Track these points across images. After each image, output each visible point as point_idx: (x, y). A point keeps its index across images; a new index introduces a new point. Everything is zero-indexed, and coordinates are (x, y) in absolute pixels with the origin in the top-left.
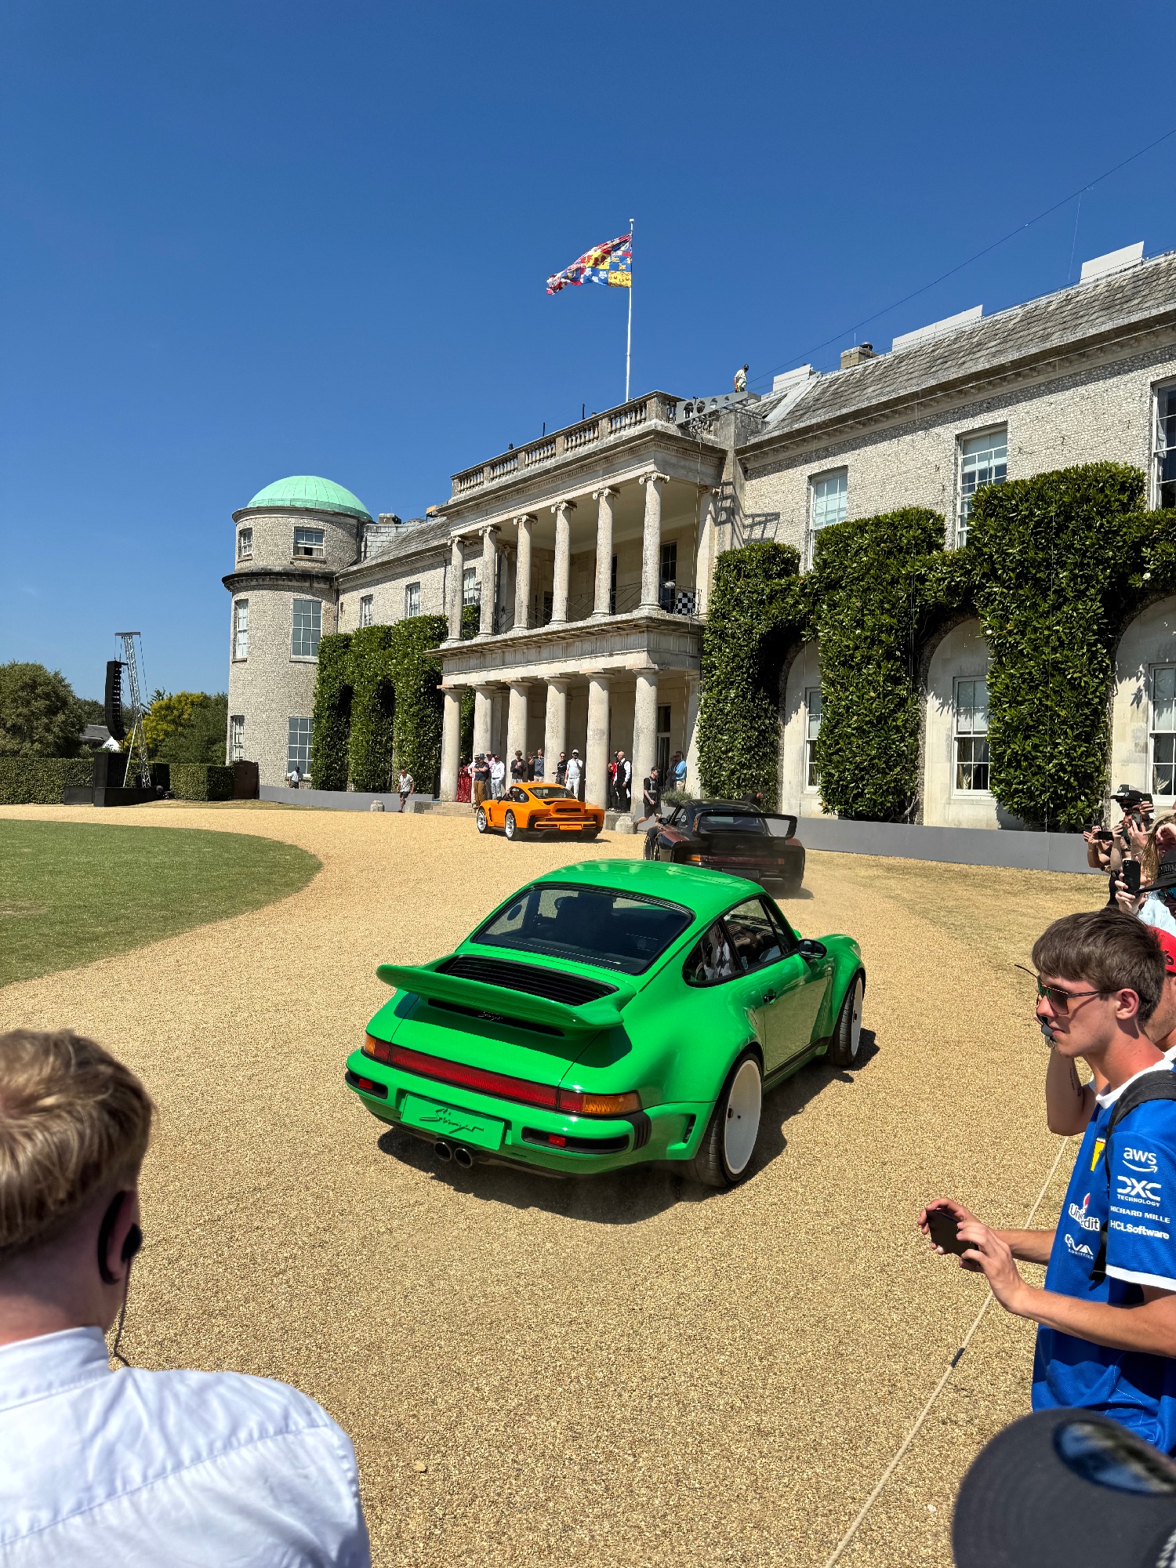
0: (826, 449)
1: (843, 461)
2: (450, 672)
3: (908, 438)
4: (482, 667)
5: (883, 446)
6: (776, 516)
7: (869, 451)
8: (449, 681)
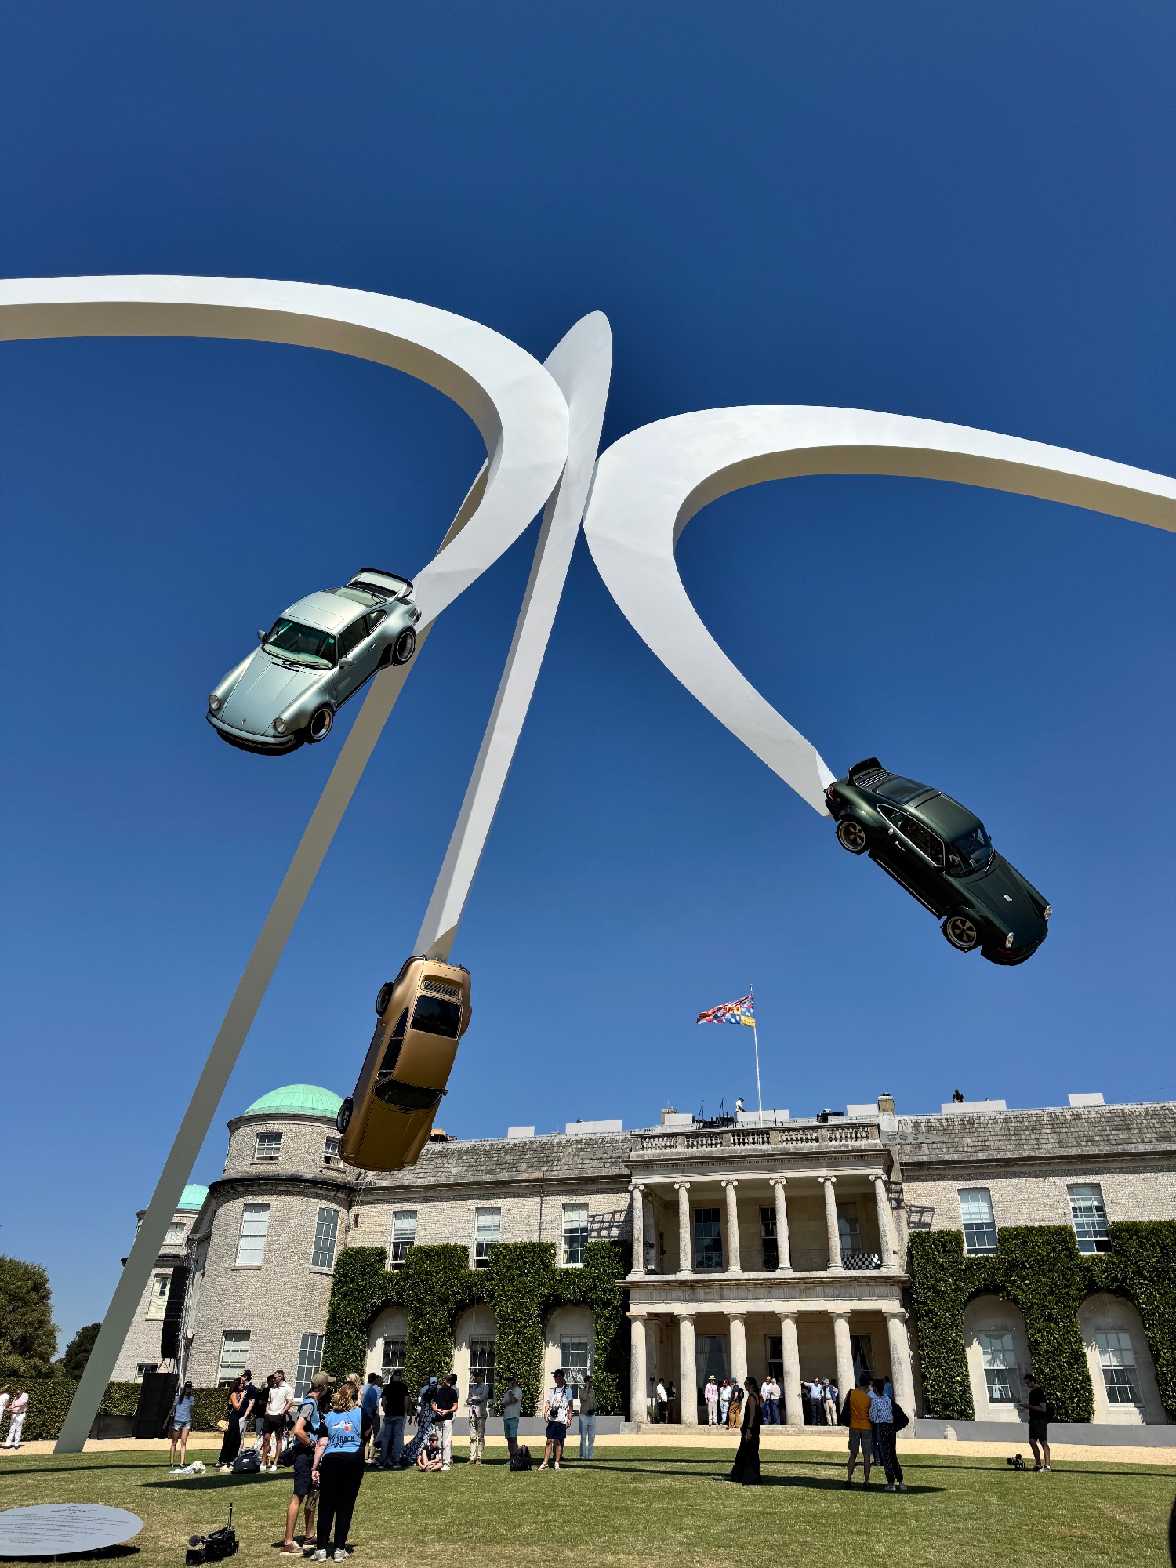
0: (970, 1175)
1: (985, 1184)
2: (640, 1301)
3: (1033, 1180)
4: (693, 1298)
5: (1014, 1181)
6: (932, 1210)
7: (1005, 1182)
8: (636, 1309)
